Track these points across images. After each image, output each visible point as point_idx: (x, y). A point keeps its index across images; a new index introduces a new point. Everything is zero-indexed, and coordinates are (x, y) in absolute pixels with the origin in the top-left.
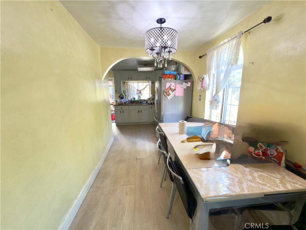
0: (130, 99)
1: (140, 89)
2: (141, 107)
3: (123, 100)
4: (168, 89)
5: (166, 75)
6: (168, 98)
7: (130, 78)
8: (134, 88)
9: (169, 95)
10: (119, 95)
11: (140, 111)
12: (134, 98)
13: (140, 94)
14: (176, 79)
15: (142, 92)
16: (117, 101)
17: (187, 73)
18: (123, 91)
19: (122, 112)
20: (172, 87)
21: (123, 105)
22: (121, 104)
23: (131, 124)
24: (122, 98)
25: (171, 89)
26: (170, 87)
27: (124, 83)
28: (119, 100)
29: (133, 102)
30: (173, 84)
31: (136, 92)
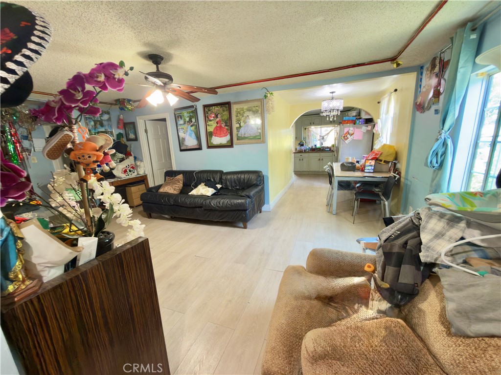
0: (310, 146)
1: (323, 134)
2: (323, 154)
3: (303, 148)
4: (346, 133)
5: (345, 121)
6: (346, 142)
7: (312, 123)
8: (317, 134)
9: (346, 139)
10: (299, 142)
11: (321, 159)
12: (316, 146)
13: (322, 141)
14: (355, 124)
15: (325, 137)
16: (296, 149)
17: (368, 117)
18: (304, 138)
19: (301, 160)
20: (350, 132)
21: (303, 153)
22: (300, 152)
23: (310, 173)
24: (302, 145)
25: (349, 133)
26: (348, 131)
27: (305, 129)
28: (298, 148)
29: (314, 150)
30: (351, 129)
31: (318, 137)
